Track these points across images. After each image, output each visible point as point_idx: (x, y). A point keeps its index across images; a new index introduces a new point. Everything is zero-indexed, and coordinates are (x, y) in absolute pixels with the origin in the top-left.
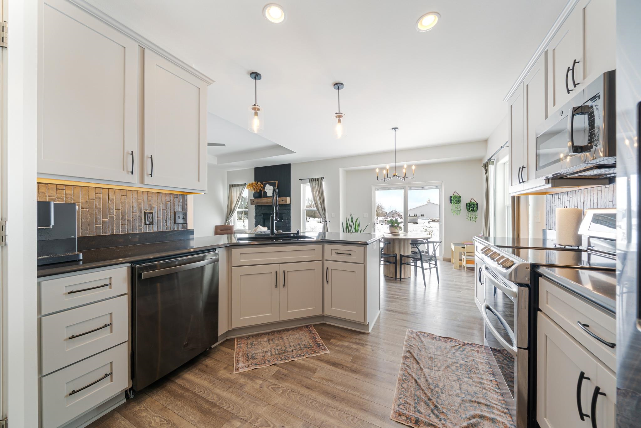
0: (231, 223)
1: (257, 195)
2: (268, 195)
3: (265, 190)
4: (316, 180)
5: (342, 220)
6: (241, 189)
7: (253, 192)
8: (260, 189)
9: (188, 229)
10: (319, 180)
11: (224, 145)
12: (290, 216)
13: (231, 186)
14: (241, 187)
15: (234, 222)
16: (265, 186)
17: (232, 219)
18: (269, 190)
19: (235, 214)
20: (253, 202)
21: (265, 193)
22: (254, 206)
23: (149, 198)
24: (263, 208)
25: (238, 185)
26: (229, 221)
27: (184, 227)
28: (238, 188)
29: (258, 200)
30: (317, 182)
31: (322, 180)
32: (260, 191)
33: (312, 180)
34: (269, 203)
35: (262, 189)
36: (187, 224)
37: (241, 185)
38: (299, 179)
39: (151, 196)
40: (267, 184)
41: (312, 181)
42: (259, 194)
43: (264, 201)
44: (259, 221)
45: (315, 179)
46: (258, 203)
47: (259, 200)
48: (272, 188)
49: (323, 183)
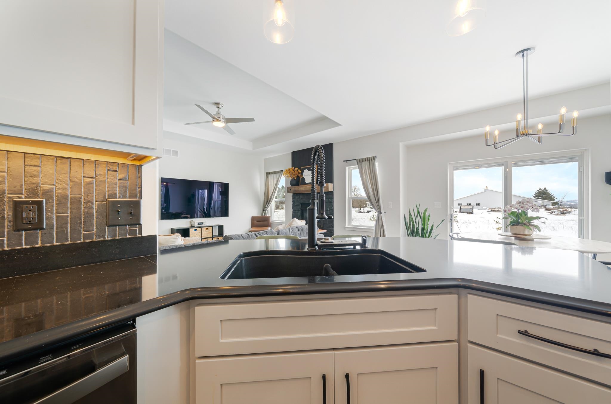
0: (268, 214)
1: (294, 182)
2: (306, 182)
3: (303, 176)
4: (367, 160)
5: (403, 212)
6: (277, 177)
7: (290, 179)
8: (298, 176)
9: (144, 234)
10: (370, 161)
11: (252, 120)
12: (333, 206)
13: (268, 174)
14: (278, 175)
15: (271, 213)
16: (303, 172)
17: (269, 209)
18: (307, 176)
19: (272, 204)
20: (290, 190)
21: (303, 179)
22: (291, 195)
23: (27, 168)
24: (301, 197)
25: (275, 173)
26: (266, 212)
27: (133, 232)
28: (275, 175)
29: (295, 188)
30: (367, 163)
31: (374, 159)
32: (298, 177)
33: (361, 160)
34: (307, 191)
35: (299, 175)
36: (140, 224)
37: (278, 172)
38: (344, 161)
39: (36, 164)
40: (305, 169)
41: (360, 162)
42: (297, 181)
43: (302, 189)
44: (296, 212)
45: (365, 159)
46: (295, 191)
47: (297, 188)
48: (310, 173)
49: (377, 164)
